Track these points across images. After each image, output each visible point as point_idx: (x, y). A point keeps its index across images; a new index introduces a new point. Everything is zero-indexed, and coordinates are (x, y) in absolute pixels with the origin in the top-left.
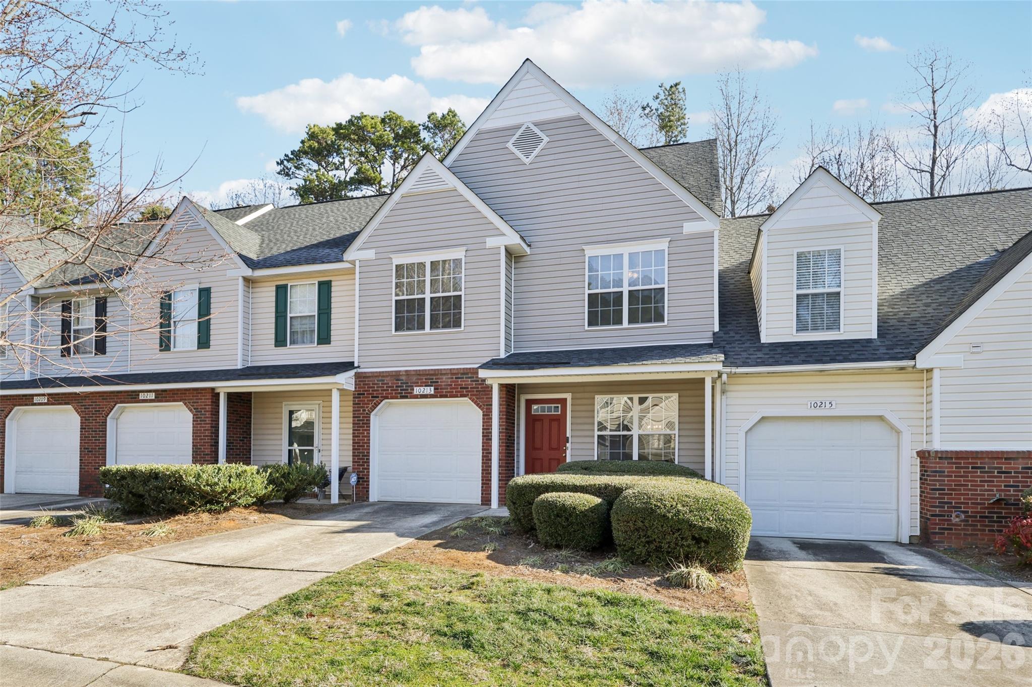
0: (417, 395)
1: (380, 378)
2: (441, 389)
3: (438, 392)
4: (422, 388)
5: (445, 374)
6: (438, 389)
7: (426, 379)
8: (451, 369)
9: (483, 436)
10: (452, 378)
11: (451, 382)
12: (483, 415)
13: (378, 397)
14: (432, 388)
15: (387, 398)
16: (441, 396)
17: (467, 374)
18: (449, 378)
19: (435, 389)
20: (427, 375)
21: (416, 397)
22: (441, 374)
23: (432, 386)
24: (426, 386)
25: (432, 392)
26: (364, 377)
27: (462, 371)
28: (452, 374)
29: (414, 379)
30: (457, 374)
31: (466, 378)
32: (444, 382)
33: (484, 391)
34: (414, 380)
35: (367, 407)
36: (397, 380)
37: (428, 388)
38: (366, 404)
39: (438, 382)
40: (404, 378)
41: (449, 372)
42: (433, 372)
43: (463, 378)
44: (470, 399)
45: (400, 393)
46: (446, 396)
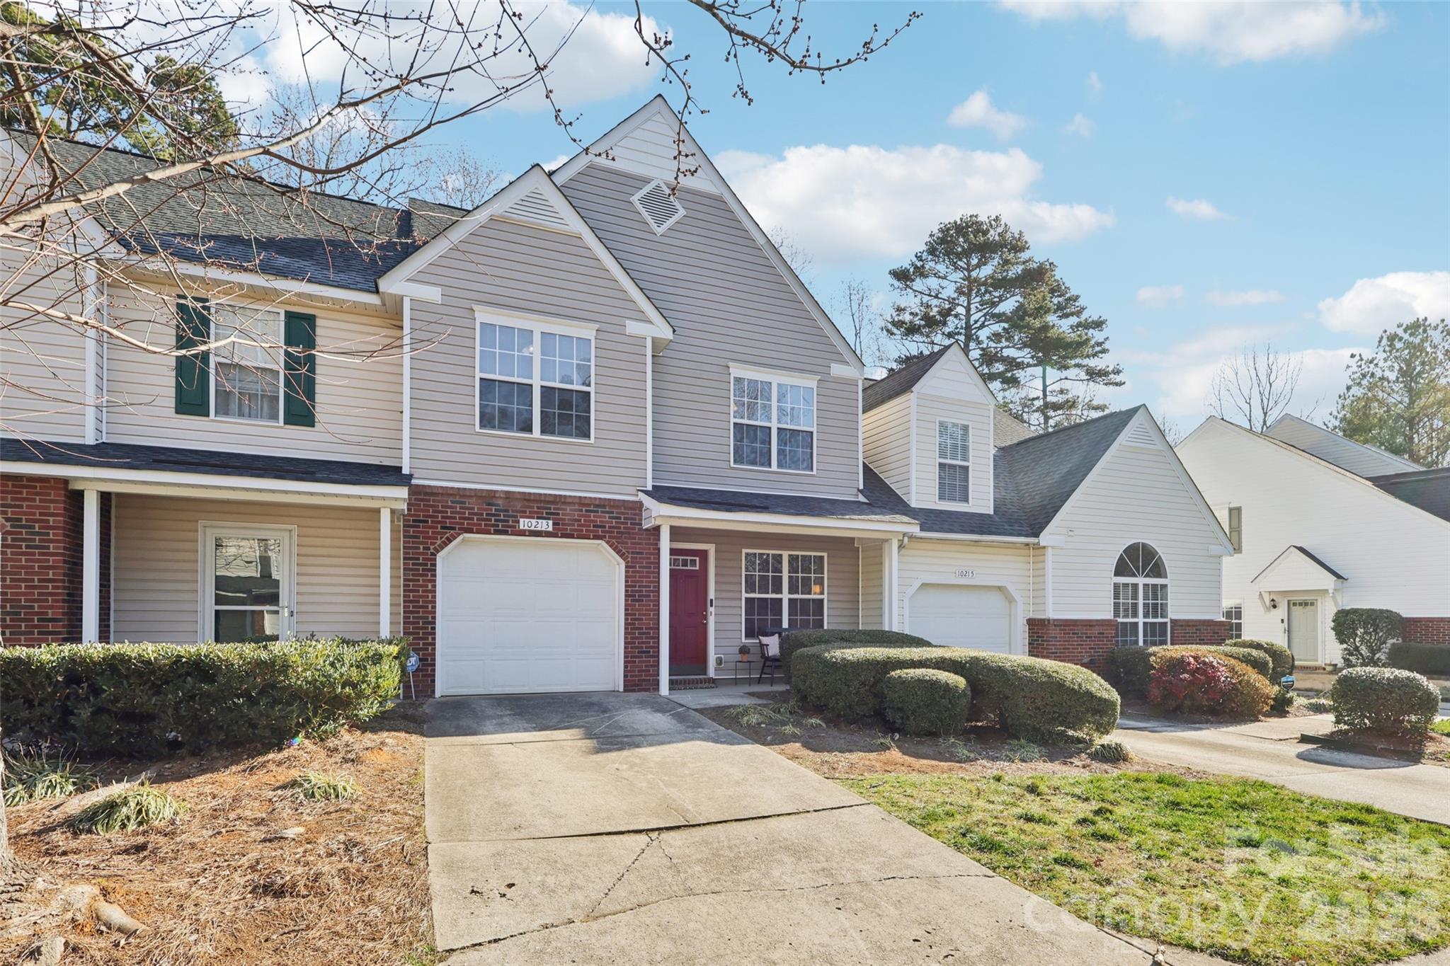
0: (525, 531)
1: (458, 499)
2: (563, 524)
3: (559, 529)
4: (534, 521)
5: (569, 503)
6: (558, 524)
7: (538, 508)
8: (580, 497)
9: (626, 596)
10: (581, 511)
11: (579, 515)
12: (626, 567)
13: (453, 529)
14: (551, 522)
15: (471, 531)
16: (564, 536)
17: (604, 506)
18: (575, 510)
19: (554, 524)
20: (541, 501)
21: (522, 533)
22: (565, 503)
23: (549, 519)
24: (538, 518)
25: (550, 529)
26: (426, 494)
27: (597, 503)
28: (581, 504)
29: (519, 506)
30: (589, 505)
31: (602, 512)
32: (570, 515)
33: (629, 533)
34: (518, 508)
35: (433, 544)
36: (489, 504)
37: (544, 521)
38: (429, 538)
39: (558, 514)
40: (500, 502)
41: (577, 501)
42: (552, 499)
43: (597, 512)
44: (608, 543)
45: (493, 525)
46: (571, 536)
